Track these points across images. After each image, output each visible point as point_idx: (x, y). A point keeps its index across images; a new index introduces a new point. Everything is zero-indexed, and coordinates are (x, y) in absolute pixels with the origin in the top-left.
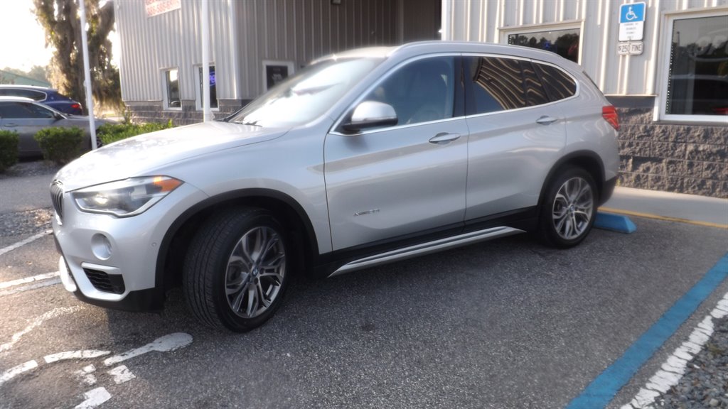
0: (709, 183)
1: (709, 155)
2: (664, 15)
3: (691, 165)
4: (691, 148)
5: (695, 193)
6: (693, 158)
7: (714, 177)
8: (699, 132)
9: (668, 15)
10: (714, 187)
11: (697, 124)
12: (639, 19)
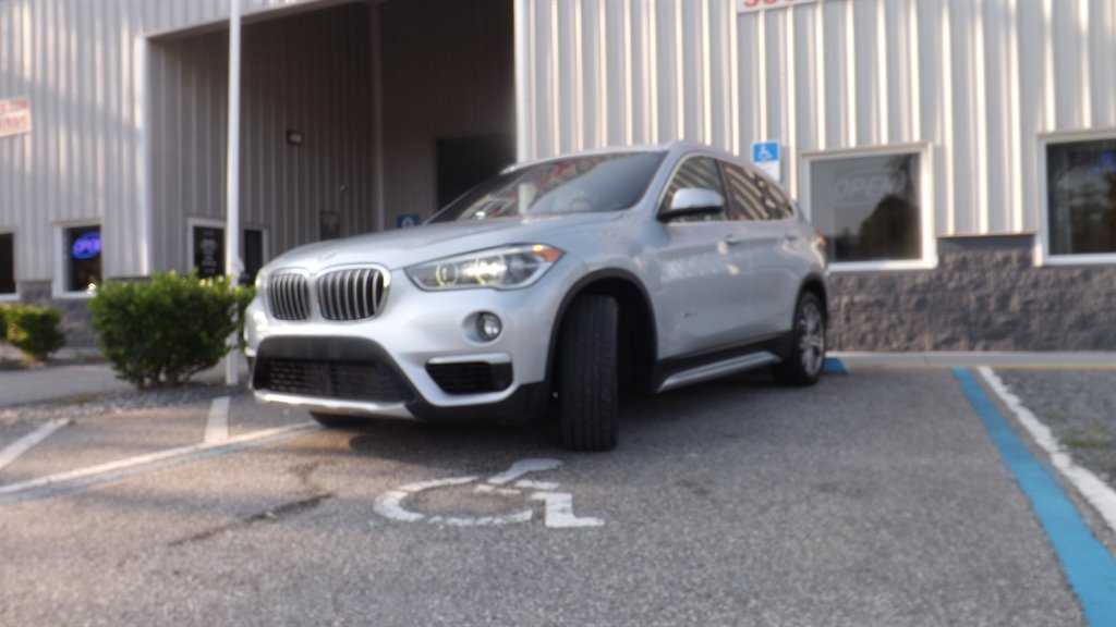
0: (870, 338)
1: (866, 306)
2: (801, 155)
3: (848, 319)
4: (845, 300)
5: (857, 350)
6: (849, 311)
7: (874, 330)
8: (851, 283)
9: (805, 155)
10: (876, 341)
11: (849, 274)
12: (774, 158)
